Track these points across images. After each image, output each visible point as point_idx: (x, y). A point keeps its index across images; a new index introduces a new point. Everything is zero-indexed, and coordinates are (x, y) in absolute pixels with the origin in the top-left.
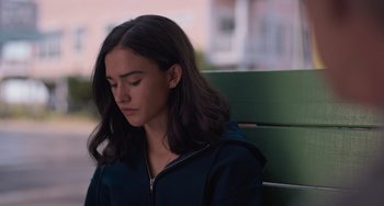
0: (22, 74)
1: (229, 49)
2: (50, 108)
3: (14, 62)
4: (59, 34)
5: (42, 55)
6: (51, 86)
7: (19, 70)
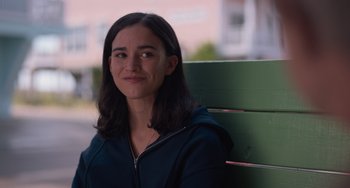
0: (52, 65)
1: (239, 42)
2: (76, 96)
3: (45, 55)
4: (84, 29)
5: (70, 48)
6: (77, 76)
7: (50, 62)
